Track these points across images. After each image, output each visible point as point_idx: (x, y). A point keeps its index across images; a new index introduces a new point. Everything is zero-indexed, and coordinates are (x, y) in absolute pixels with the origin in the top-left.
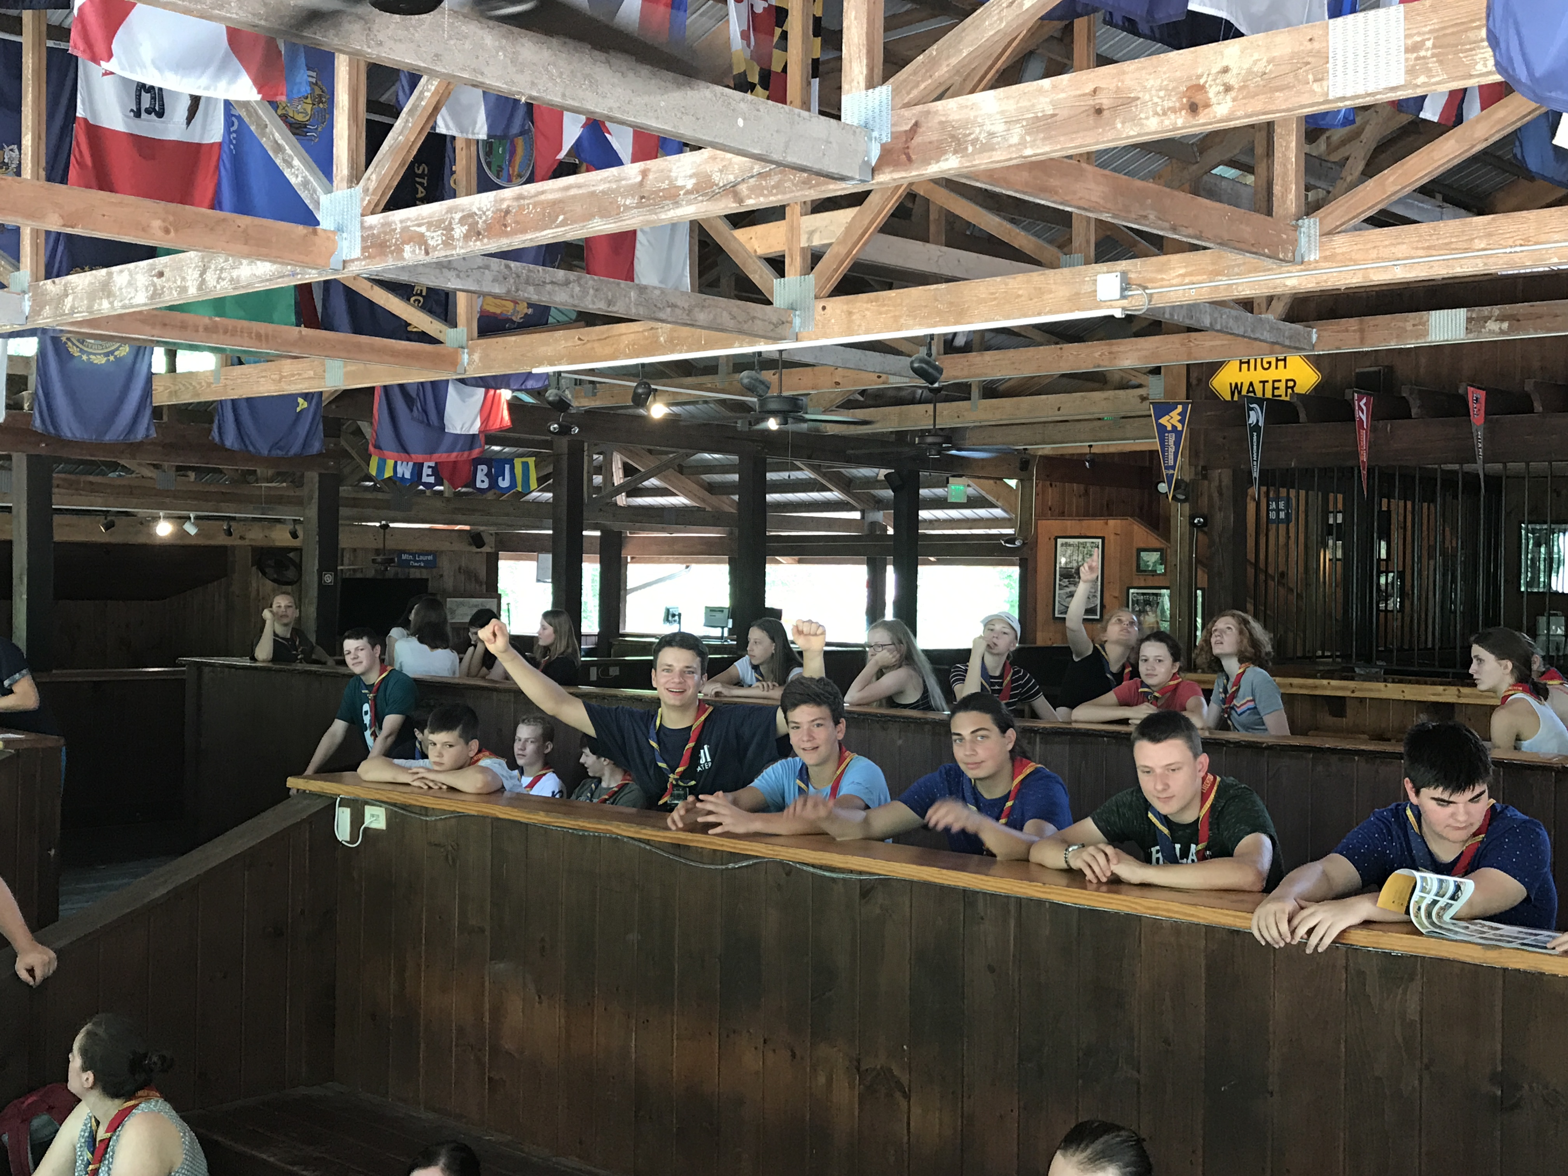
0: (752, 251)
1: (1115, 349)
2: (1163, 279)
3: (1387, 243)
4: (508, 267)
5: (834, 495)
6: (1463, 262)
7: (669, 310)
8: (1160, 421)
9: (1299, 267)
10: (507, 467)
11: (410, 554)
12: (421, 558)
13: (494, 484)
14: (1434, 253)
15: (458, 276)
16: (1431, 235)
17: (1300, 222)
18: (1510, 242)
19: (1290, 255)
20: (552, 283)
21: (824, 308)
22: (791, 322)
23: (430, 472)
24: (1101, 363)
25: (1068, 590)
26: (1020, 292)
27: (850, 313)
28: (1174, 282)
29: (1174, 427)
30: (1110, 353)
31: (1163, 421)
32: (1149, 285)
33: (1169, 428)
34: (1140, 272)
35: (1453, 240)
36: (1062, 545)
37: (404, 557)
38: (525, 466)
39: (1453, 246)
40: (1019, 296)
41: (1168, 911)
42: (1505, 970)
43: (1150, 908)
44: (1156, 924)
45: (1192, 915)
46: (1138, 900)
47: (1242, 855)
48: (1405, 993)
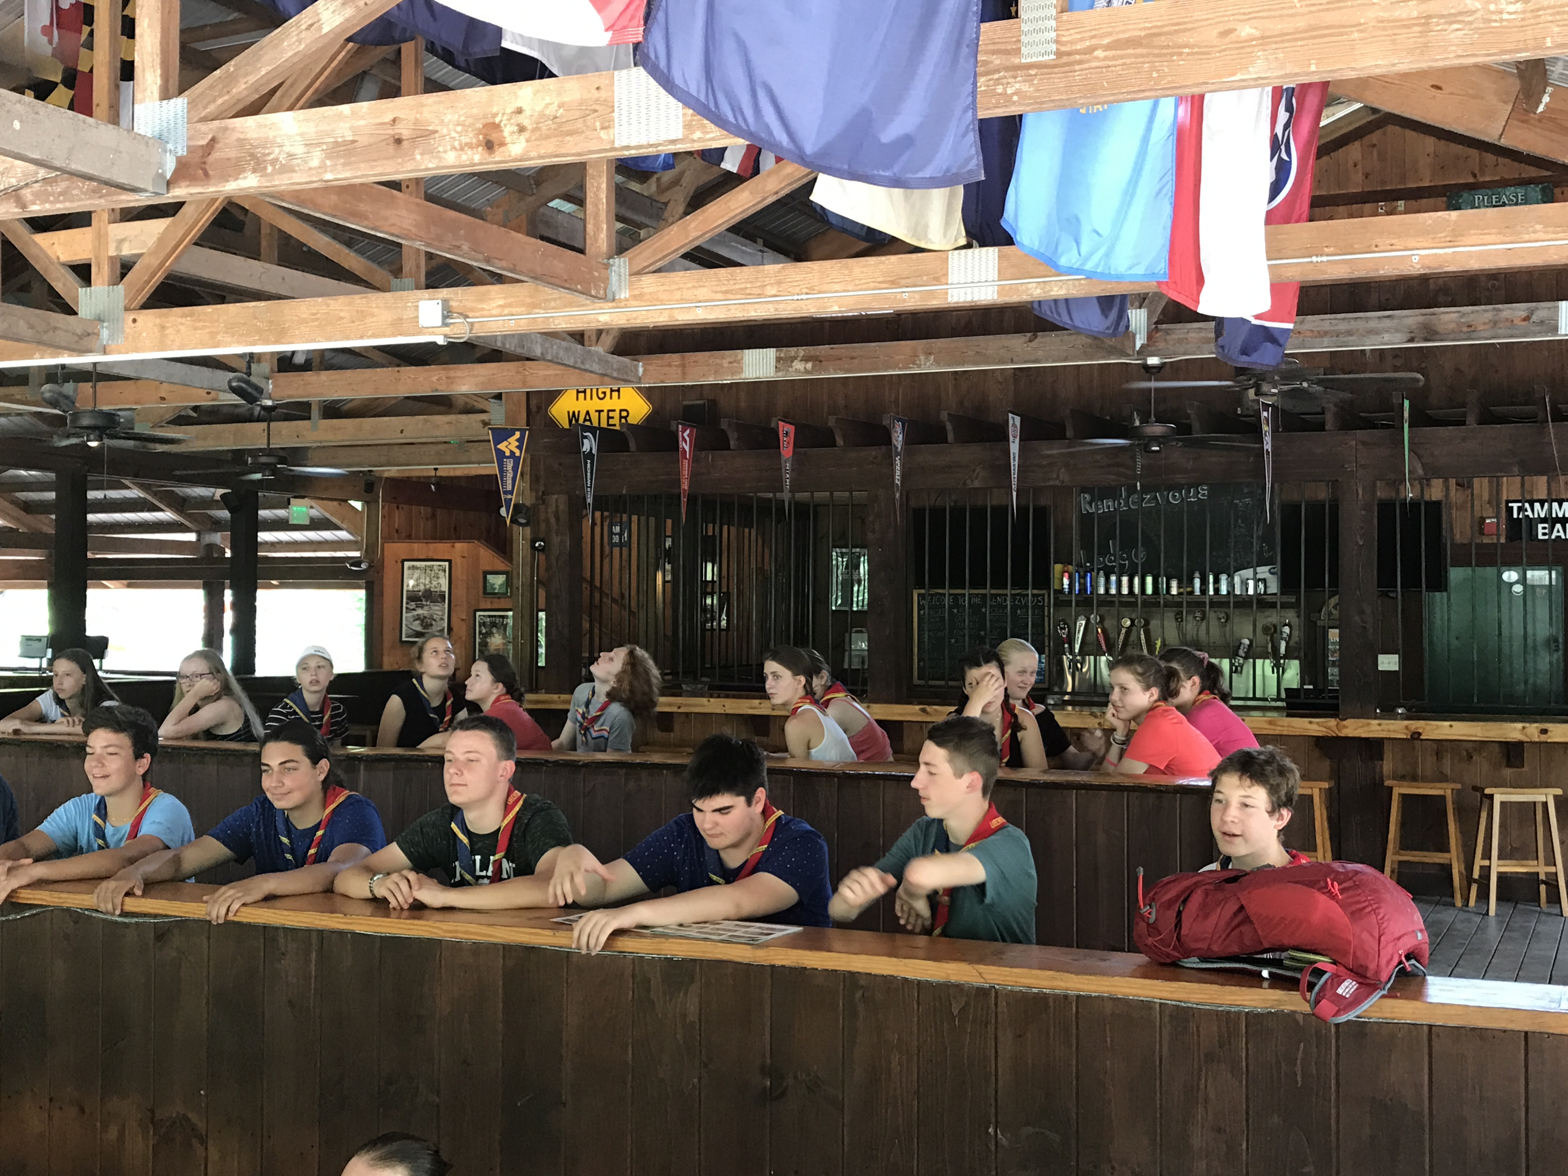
0: (52, 256)
1: (452, 374)
2: (483, 309)
3: (690, 285)
5: (166, 515)
6: (757, 306)
8: (499, 446)
9: (610, 305)
14: (731, 297)
16: (728, 280)
17: (611, 261)
18: (797, 290)
19: (602, 292)
21: (134, 321)
22: (98, 334)
24: (439, 387)
25: (415, 613)
26: (342, 314)
27: (163, 328)
28: (494, 312)
29: (511, 452)
30: (447, 378)
31: (502, 446)
32: (470, 315)
33: (508, 454)
34: (461, 301)
35: (748, 286)
36: (409, 568)
39: (748, 291)
40: (341, 318)
41: (466, 933)
42: (773, 967)
43: (450, 932)
44: (456, 947)
45: (490, 936)
46: (438, 924)
47: (540, 873)
48: (686, 994)
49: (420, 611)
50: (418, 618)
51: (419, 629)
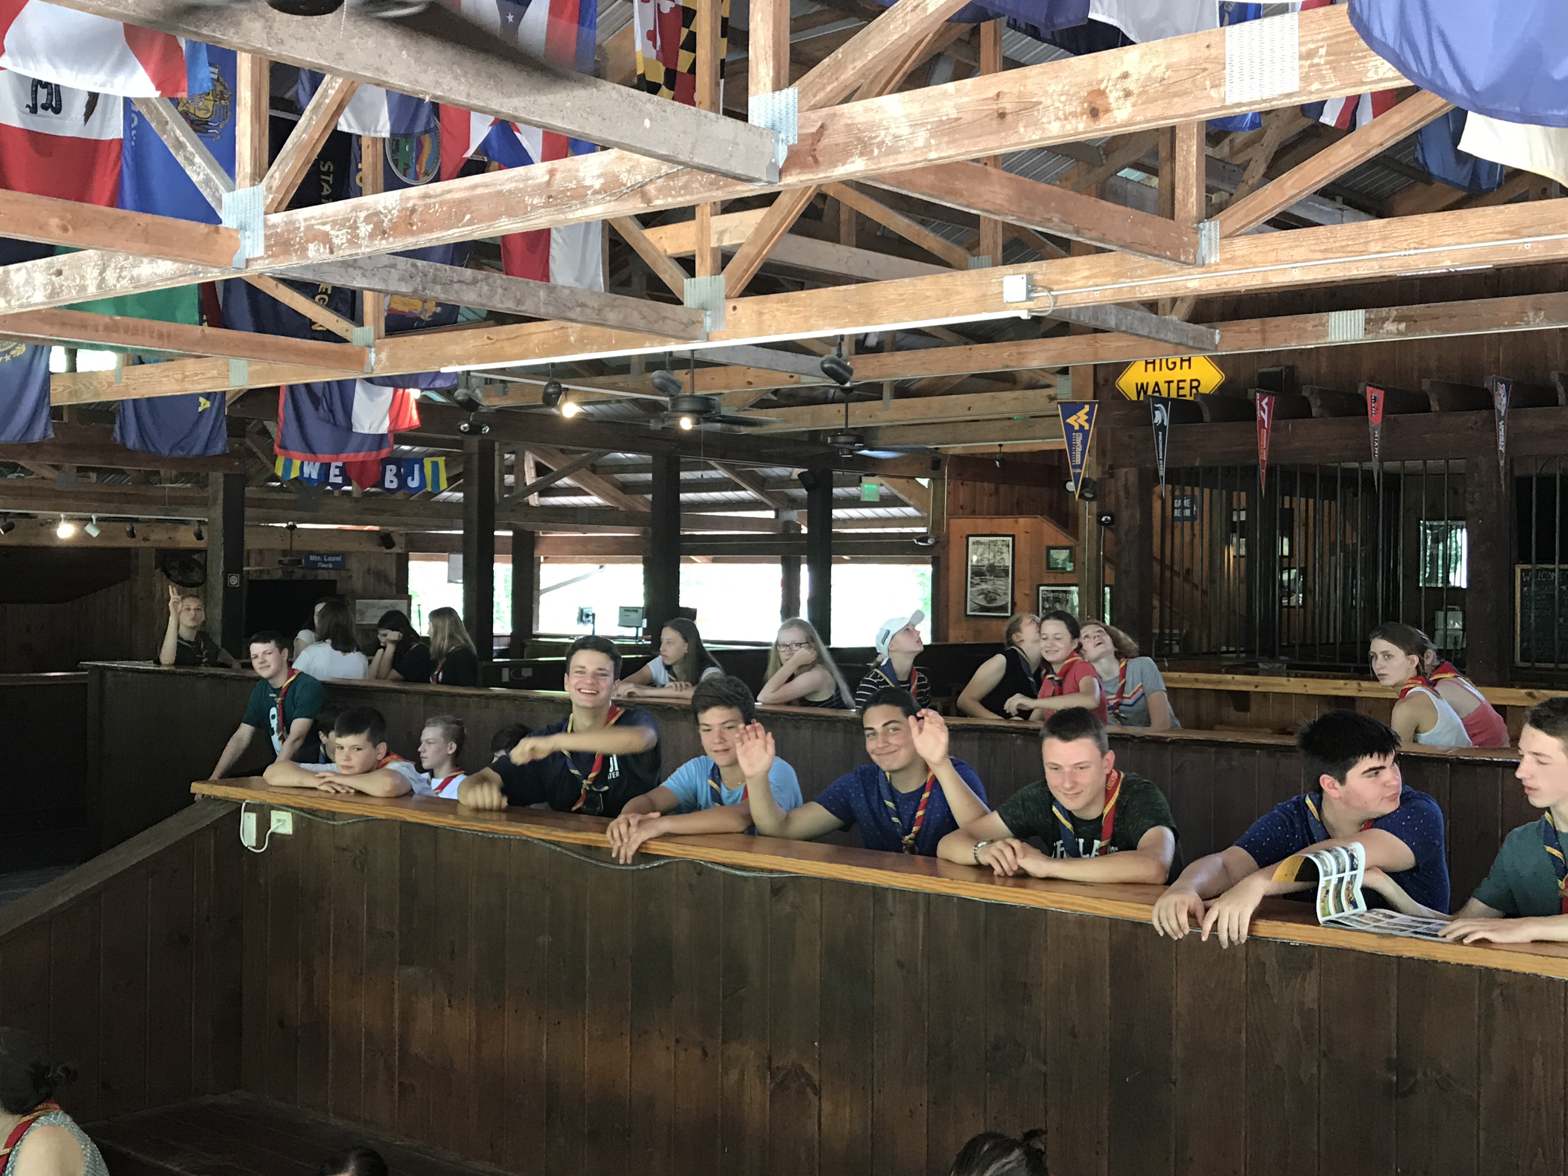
0: (662, 251)
1: (1023, 349)
2: (1068, 281)
3: (1285, 245)
4: (414, 266)
5: (748, 494)
6: (1359, 264)
7: (579, 309)
8: (1068, 421)
9: (1200, 270)
10: (417, 467)
11: (317, 555)
12: (330, 559)
13: (402, 484)
14: (1331, 255)
15: (364, 275)
16: (1328, 238)
17: (1201, 225)
18: (1405, 245)
19: (1191, 257)
20: (459, 281)
21: (735, 308)
22: (701, 322)
23: (337, 472)
24: (1010, 363)
25: (979, 587)
26: (928, 294)
27: (761, 314)
28: (1079, 284)
29: (1081, 427)
30: (1019, 353)
31: (1071, 421)
32: (1055, 287)
33: (1077, 428)
34: (1045, 274)
35: (1350, 243)
36: (974, 543)
37: (312, 558)
38: (435, 465)
39: (1349, 249)
40: (928, 297)
41: (1073, 904)
42: (1399, 958)
43: (1057, 902)
44: (1060, 918)
45: (1096, 909)
46: (1044, 894)
47: (1145, 848)
48: (1303, 982)
49: (984, 586)
50: (982, 592)
51: (984, 603)
